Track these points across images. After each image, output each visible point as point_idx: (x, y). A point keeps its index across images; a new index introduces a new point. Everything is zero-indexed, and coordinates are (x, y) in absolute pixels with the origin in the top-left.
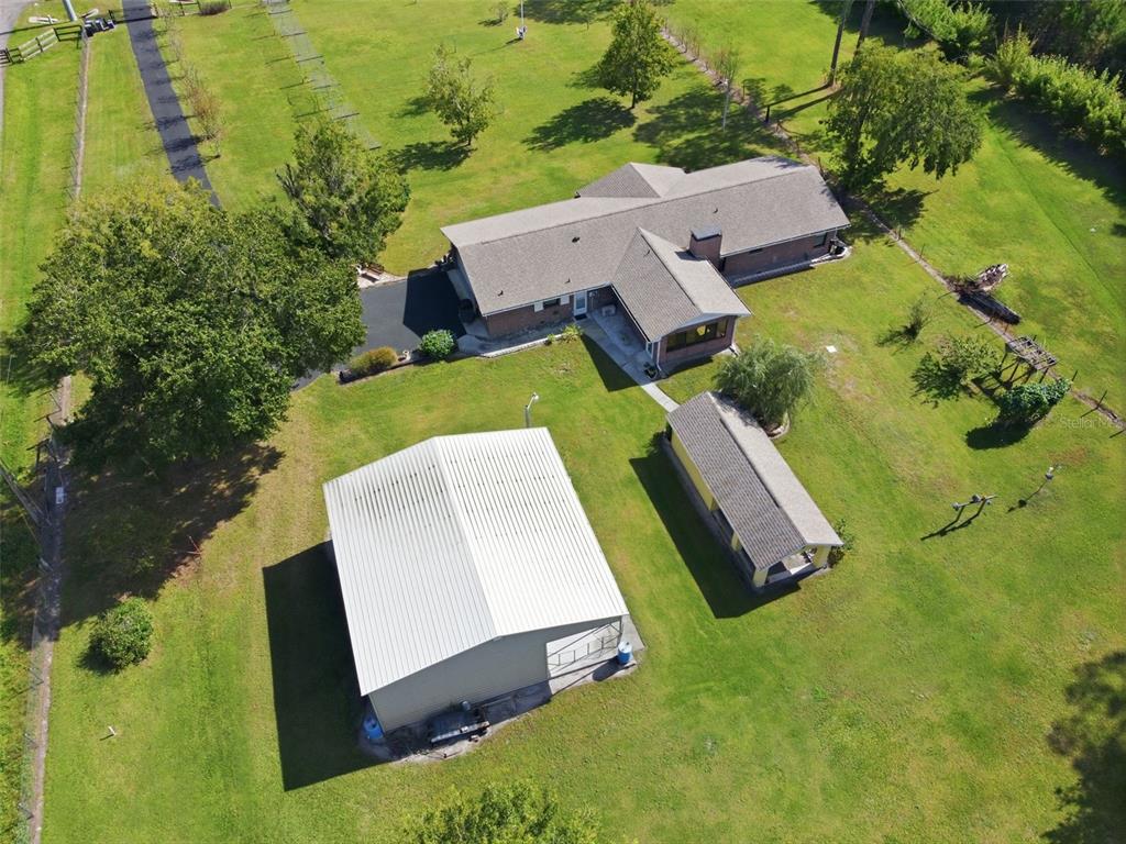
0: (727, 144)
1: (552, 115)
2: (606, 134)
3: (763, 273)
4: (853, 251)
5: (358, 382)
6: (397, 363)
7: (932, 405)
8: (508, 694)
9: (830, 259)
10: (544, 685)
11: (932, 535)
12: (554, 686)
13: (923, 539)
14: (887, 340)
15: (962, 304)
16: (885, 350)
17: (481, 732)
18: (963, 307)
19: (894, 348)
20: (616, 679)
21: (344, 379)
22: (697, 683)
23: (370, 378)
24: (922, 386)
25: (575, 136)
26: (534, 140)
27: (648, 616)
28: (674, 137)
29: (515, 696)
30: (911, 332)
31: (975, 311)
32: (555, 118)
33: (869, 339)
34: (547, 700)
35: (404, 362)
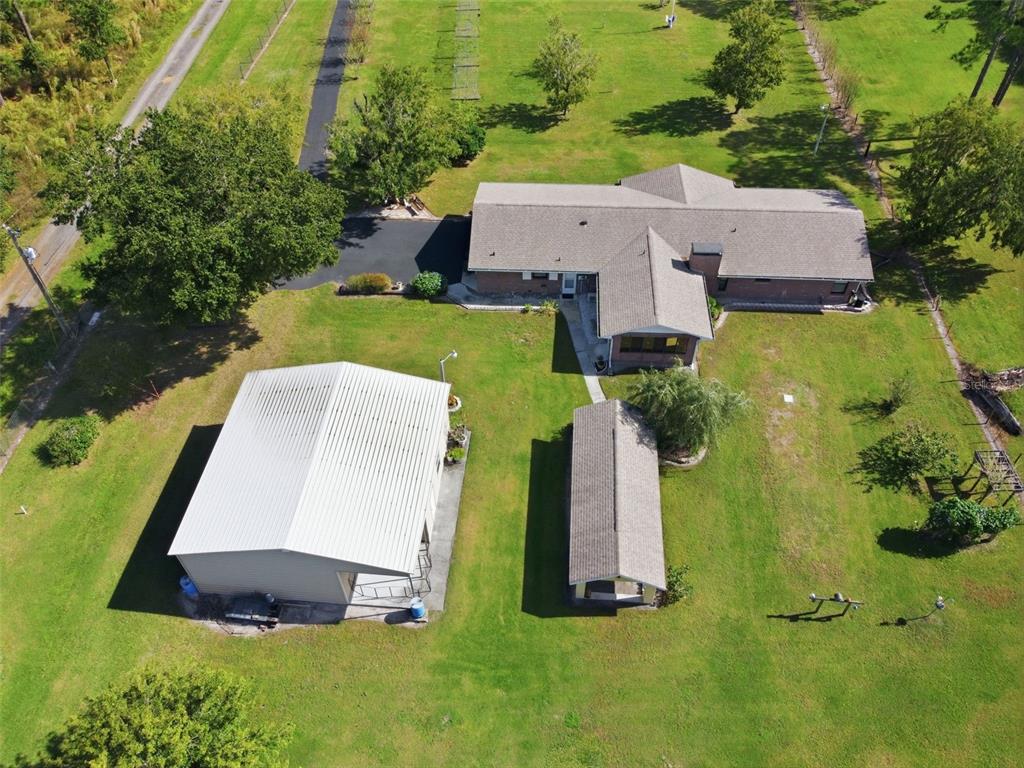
0: (809, 170)
1: (656, 104)
2: (694, 133)
3: (766, 305)
4: (876, 309)
5: (351, 297)
6: (389, 290)
7: (865, 488)
8: (309, 602)
9: (846, 310)
10: (343, 607)
11: (781, 616)
12: (350, 612)
13: (769, 617)
14: (856, 408)
15: (963, 396)
16: (848, 417)
17: (270, 625)
18: (963, 400)
19: (859, 418)
20: (403, 628)
21: (342, 292)
22: (469, 661)
23: (362, 297)
24: (865, 466)
25: (663, 128)
26: (626, 123)
27: (463, 584)
28: (759, 150)
29: (315, 608)
30: (887, 408)
31: (974, 408)
32: (656, 107)
33: (839, 400)
34: (336, 622)
35: (396, 291)
